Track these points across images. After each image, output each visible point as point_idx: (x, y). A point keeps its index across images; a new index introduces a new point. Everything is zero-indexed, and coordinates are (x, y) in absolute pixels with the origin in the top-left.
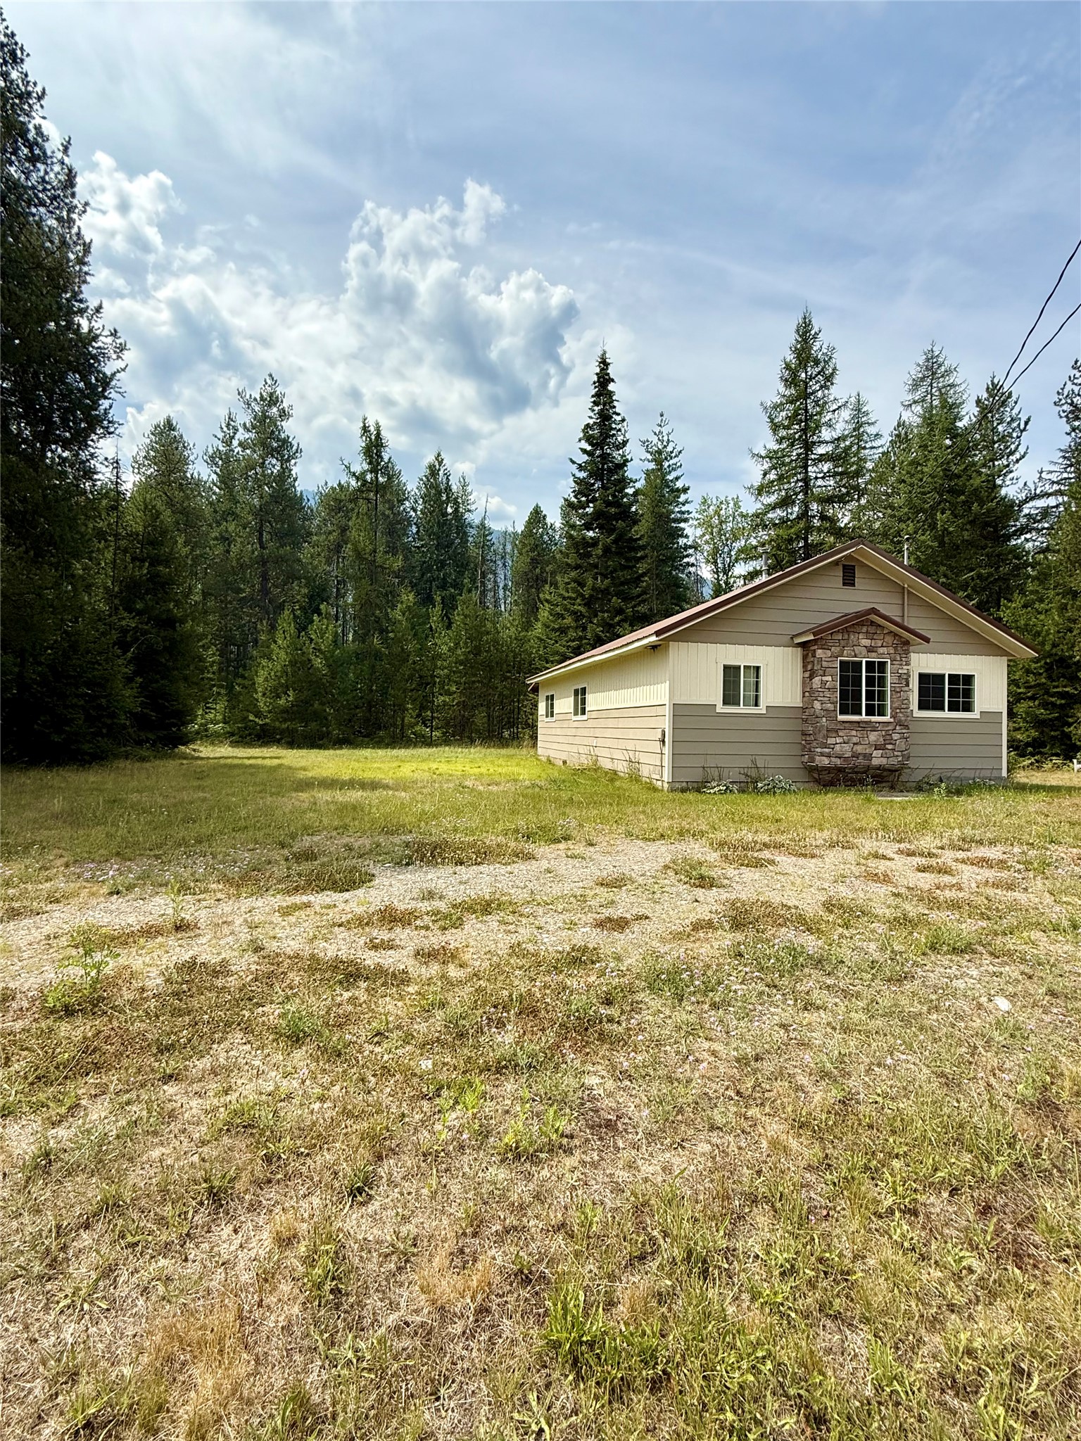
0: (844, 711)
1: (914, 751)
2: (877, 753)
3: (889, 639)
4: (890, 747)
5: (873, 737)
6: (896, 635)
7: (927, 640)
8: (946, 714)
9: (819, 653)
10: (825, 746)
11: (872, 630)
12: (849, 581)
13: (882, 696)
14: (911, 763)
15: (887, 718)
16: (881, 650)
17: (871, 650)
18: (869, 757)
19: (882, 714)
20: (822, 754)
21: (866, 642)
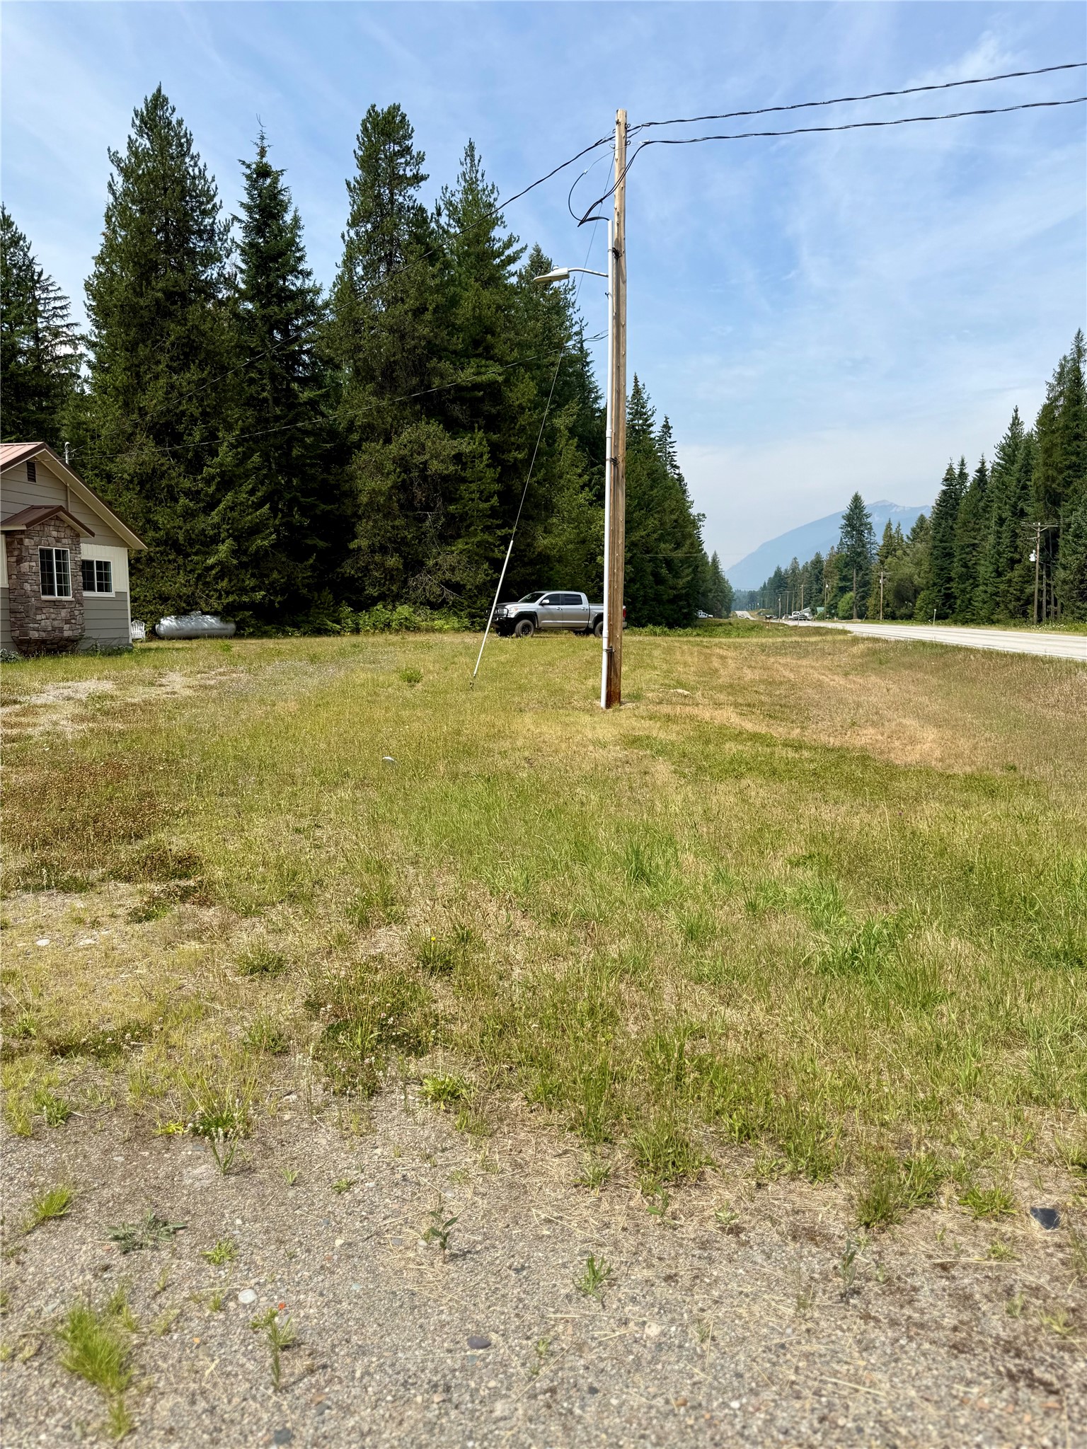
0: (44, 593)
1: (87, 625)
2: (66, 627)
3: (68, 532)
4: (73, 621)
5: (64, 613)
6: (72, 529)
7: (93, 534)
8: (96, 594)
9: (27, 542)
10: (36, 621)
11: (58, 523)
12: (32, 478)
13: (66, 577)
14: (86, 634)
15: (70, 598)
16: (64, 541)
17: (58, 540)
18: (61, 630)
19: (66, 595)
20: (34, 629)
21: (55, 534)
